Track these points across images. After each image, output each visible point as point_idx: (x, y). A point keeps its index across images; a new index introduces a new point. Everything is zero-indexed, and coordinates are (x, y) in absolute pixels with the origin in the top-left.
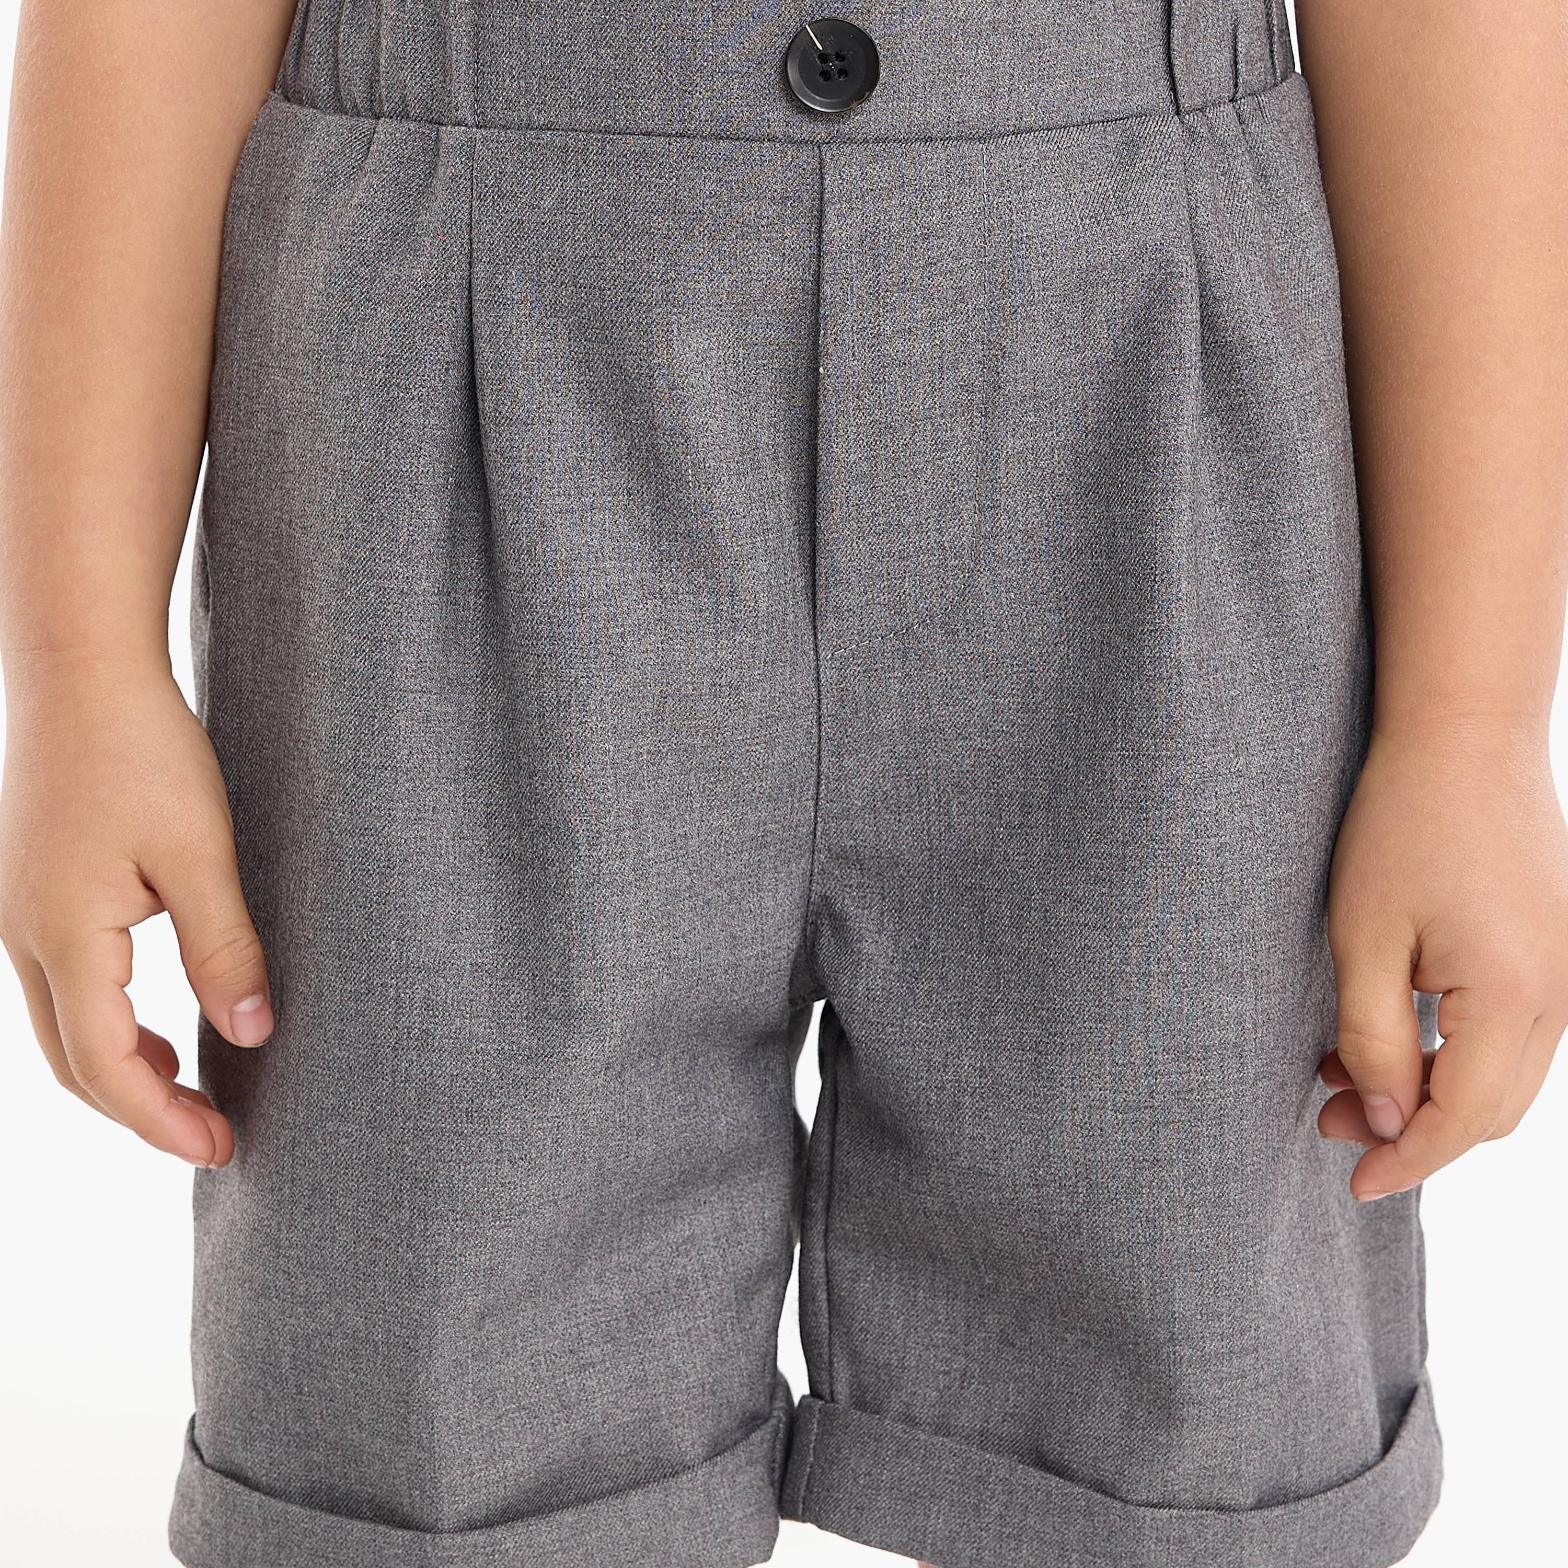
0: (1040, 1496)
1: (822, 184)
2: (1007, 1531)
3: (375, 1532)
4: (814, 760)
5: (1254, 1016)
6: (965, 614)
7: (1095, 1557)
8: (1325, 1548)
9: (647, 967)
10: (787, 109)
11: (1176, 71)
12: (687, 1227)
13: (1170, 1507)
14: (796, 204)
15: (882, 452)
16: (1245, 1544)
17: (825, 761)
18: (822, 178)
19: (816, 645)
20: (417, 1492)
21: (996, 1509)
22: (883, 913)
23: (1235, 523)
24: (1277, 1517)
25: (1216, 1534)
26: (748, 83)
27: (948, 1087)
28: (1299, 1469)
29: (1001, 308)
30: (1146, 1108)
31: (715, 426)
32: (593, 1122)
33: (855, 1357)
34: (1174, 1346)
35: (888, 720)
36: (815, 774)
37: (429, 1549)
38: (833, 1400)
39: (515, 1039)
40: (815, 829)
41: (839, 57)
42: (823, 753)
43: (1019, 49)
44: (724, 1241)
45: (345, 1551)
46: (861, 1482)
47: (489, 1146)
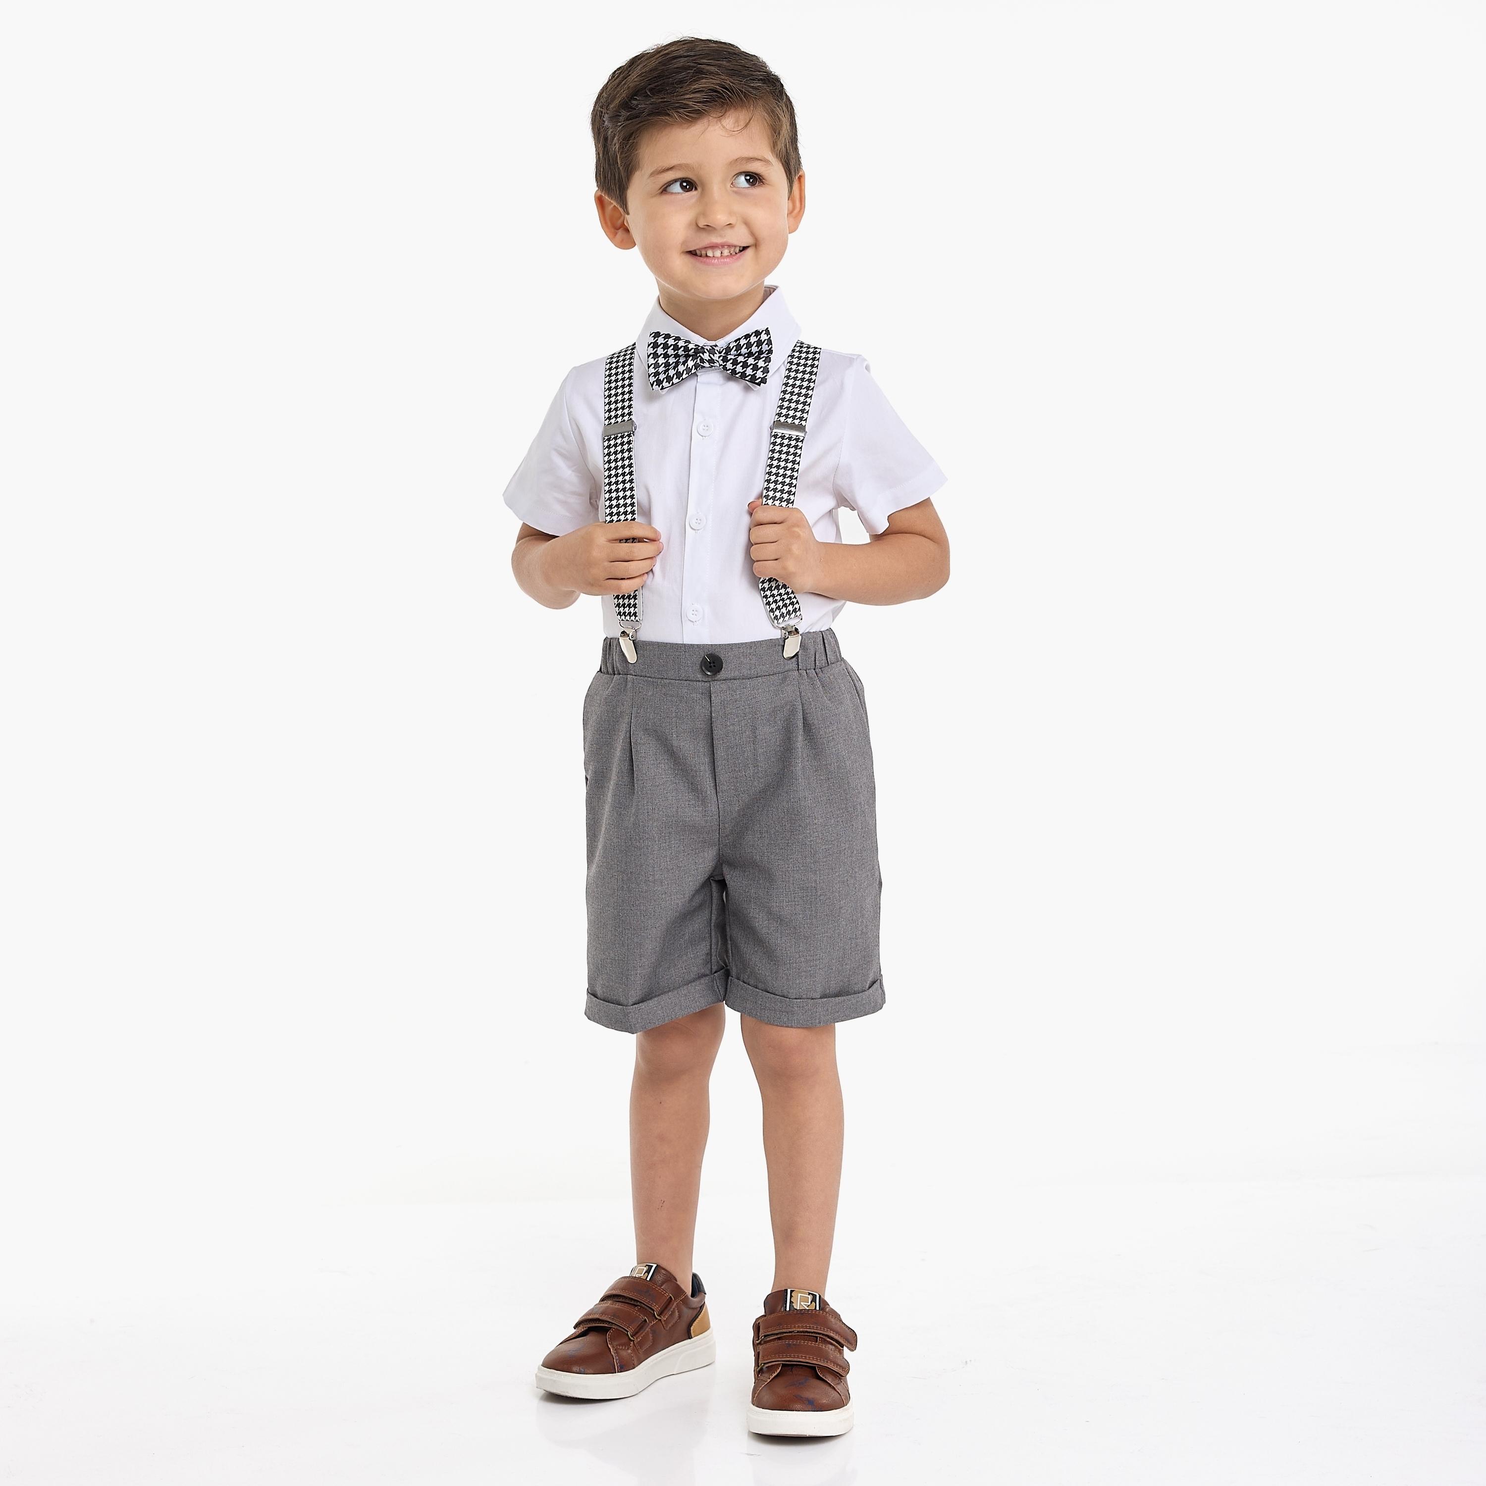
0: (770, 999)
1: (710, 690)
2: (762, 1008)
3: (615, 1006)
7: (783, 1012)
8: (839, 1010)
10: (702, 674)
13: (801, 999)
14: (704, 694)
15: (730, 753)
16: (817, 1007)
18: (710, 688)
19: (718, 800)
20: (624, 997)
21: (760, 1002)
24: (825, 1001)
25: (810, 1005)
26: (693, 669)
28: (829, 990)
31: (687, 746)
34: (800, 958)
37: (626, 1010)
43: (756, 659)
45: (610, 1011)
47: (639, 913)
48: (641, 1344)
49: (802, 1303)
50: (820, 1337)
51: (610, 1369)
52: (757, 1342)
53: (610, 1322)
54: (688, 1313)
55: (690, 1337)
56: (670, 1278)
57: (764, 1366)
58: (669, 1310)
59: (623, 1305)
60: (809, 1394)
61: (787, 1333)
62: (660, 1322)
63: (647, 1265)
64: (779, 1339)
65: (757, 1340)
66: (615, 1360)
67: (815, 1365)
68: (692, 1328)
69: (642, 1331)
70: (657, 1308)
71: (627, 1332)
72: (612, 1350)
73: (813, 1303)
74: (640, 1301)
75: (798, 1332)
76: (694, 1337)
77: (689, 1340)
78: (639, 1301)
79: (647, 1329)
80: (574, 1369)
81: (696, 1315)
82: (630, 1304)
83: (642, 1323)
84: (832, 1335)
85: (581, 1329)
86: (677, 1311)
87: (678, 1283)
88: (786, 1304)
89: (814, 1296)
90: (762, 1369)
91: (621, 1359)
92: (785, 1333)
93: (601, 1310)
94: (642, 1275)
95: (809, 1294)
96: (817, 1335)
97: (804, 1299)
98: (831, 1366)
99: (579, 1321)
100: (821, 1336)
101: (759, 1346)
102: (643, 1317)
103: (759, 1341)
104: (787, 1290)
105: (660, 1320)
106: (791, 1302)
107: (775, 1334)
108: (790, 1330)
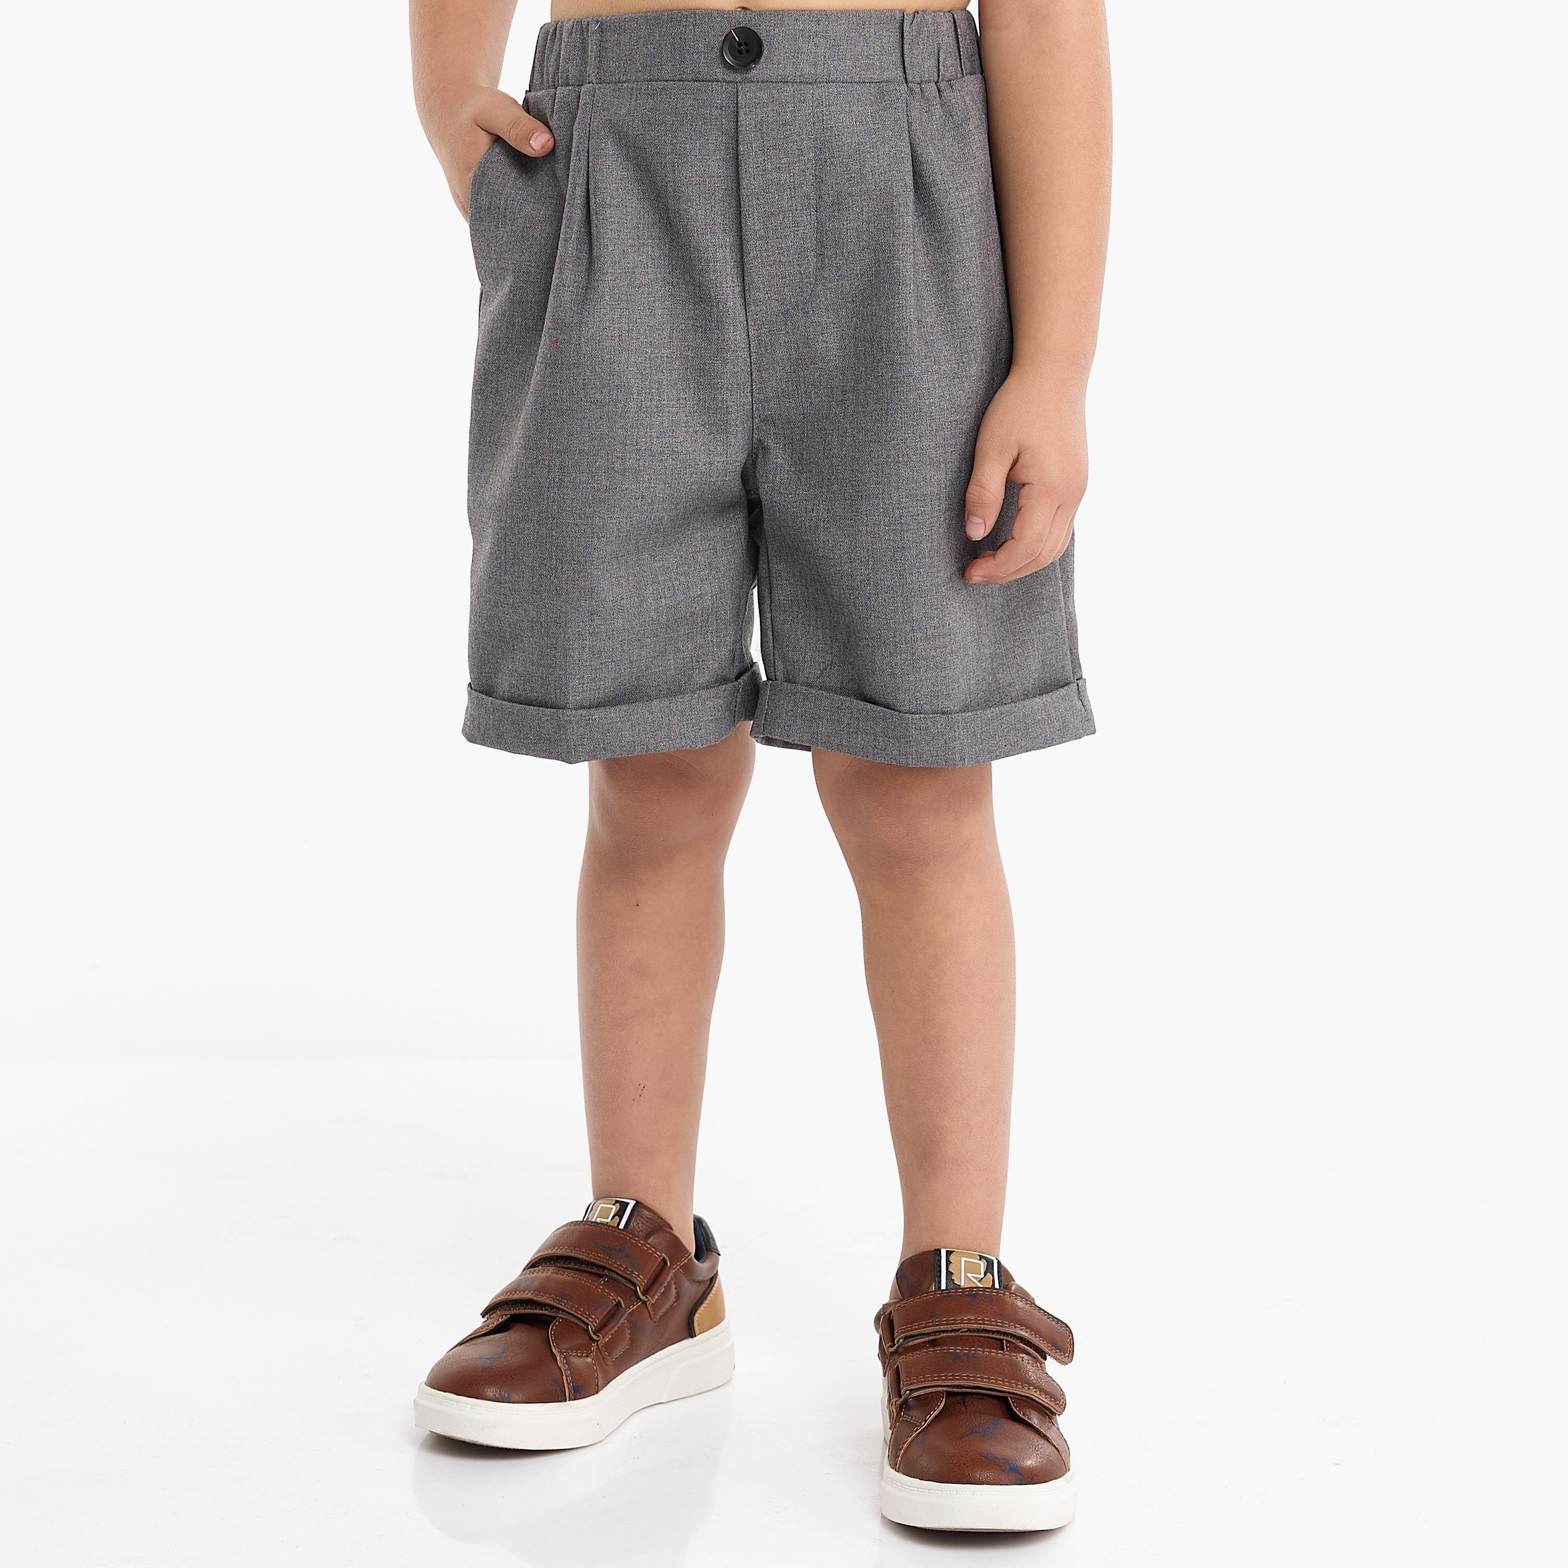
1: (737, 100)
2: (851, 730)
3: (538, 710)
4: (749, 373)
5: (946, 482)
6: (812, 304)
7: (889, 738)
8: (996, 735)
9: (661, 453)
10: (724, 67)
11: (906, 63)
12: (699, 590)
13: (920, 713)
14: (726, 109)
15: (770, 226)
16: (956, 729)
17: (754, 374)
18: (738, 97)
19: (747, 319)
20: (559, 691)
21: (846, 721)
22: (785, 445)
23: (934, 264)
24: (968, 716)
25: (941, 725)
26: (708, 56)
27: (814, 519)
29: (820, 159)
30: (898, 524)
32: (635, 522)
33: (784, 659)
34: (914, 633)
35: (781, 353)
36: (750, 380)
37: (561, 716)
38: (776, 680)
39: (599, 482)
40: (753, 407)
41: (746, 44)
42: (753, 370)
43: (828, 46)
44: (714, 597)
45: (526, 720)
46: (789, 714)
48: (610, 1347)
49: (969, 1275)
50: (1006, 1340)
51: (554, 1395)
52: (892, 1350)
53: (552, 1307)
54: (690, 1290)
55: (691, 1334)
56: (660, 1226)
57: (910, 1394)
58: (661, 1285)
59: (578, 1275)
60: (1000, 1449)
61: (947, 1331)
62: (644, 1306)
63: (617, 1201)
64: (933, 1343)
65: (891, 1347)
66: (564, 1377)
67: (1006, 1395)
68: (696, 1318)
69: (612, 1324)
70: (641, 1281)
71: (587, 1325)
72: (558, 1358)
73: (989, 1275)
74: (609, 1267)
75: (969, 1330)
76: (700, 1334)
77: (691, 1340)
78: (606, 1268)
79: (622, 1320)
80: (490, 1392)
81: (704, 1293)
82: (592, 1273)
83: (613, 1308)
84: (1023, 1333)
85: (497, 1319)
86: (674, 1287)
87: (675, 1233)
88: (940, 1277)
89: (990, 1263)
90: (905, 1402)
91: (575, 1374)
92: (943, 1332)
93: (535, 1284)
94: (609, 1220)
95: (981, 1258)
96: (1002, 1337)
97: (971, 1268)
98: (1035, 1395)
99: (489, 1306)
100: (1009, 1339)
101: (895, 1356)
102: (614, 1298)
103: (895, 1347)
104: (940, 1250)
105: (644, 1303)
106: (949, 1274)
107: (924, 1334)
108: (955, 1327)
